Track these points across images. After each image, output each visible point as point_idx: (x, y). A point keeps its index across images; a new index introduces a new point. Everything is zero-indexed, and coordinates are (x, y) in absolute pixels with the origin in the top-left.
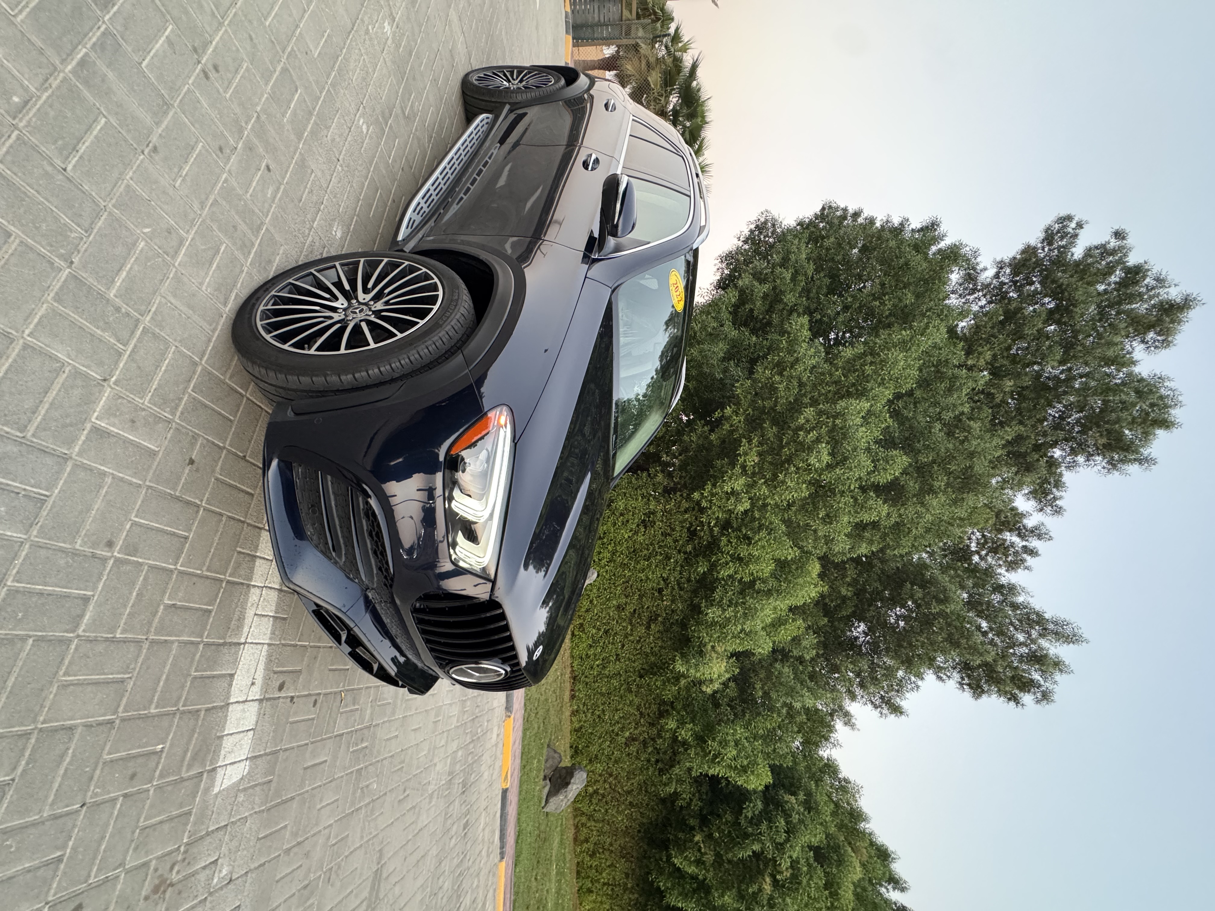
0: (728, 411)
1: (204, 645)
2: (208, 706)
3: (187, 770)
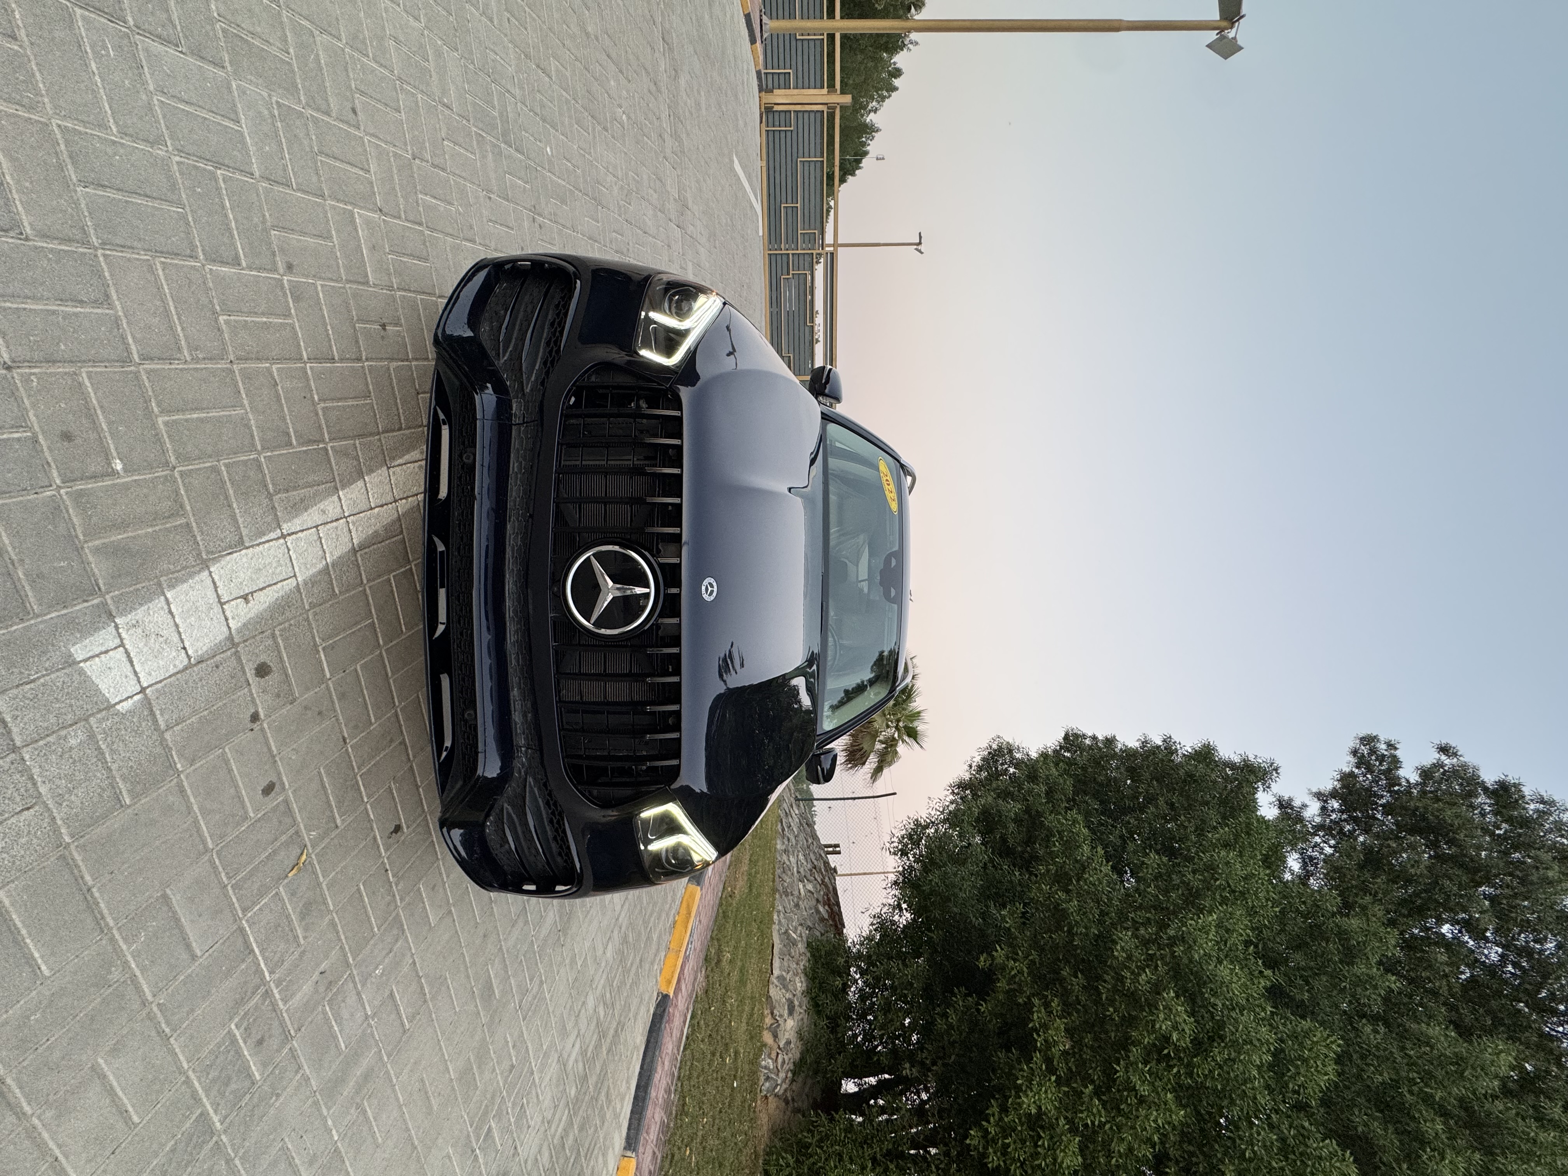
0: (1000, 953)
1: (257, 460)
2: (194, 524)
3: (96, 551)
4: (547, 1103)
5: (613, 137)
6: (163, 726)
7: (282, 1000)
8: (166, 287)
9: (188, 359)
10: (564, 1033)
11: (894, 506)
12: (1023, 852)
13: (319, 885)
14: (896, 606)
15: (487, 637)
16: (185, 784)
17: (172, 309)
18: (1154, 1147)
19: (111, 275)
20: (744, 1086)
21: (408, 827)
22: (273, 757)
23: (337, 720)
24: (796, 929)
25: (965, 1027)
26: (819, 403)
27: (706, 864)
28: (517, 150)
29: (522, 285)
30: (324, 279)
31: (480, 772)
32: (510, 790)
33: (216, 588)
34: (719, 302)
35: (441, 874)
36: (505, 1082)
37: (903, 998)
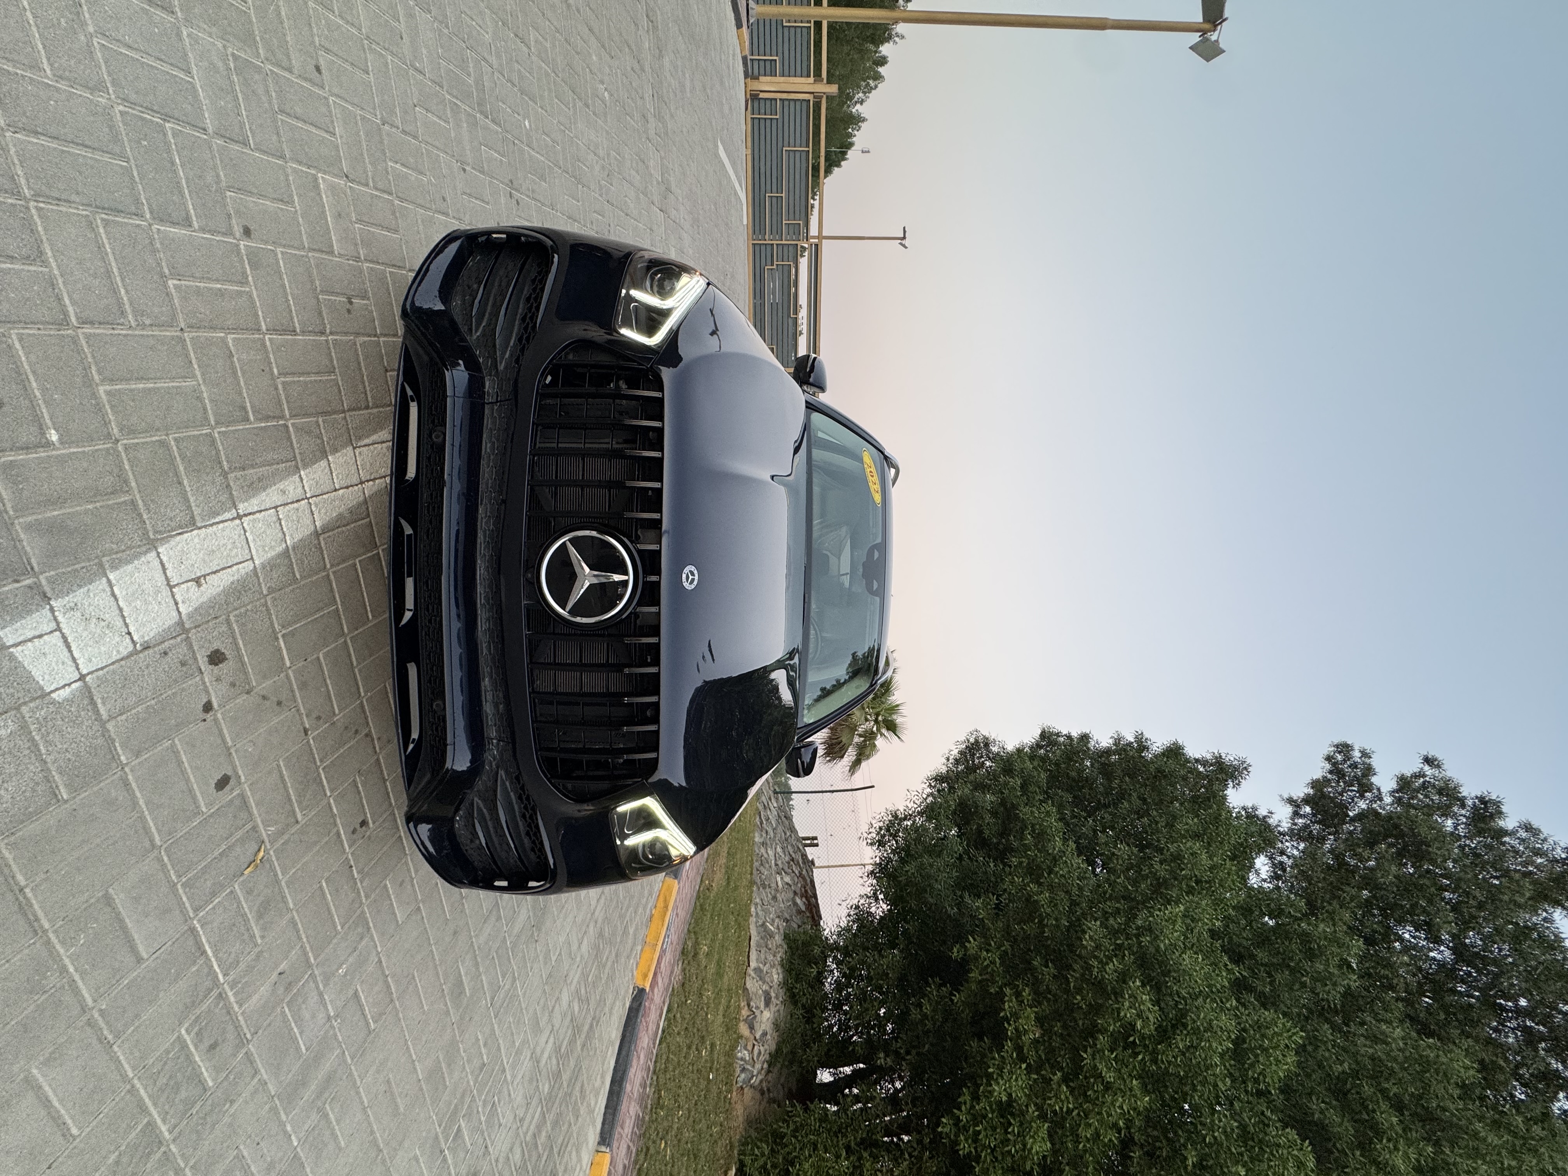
0: (973, 944)
1: (210, 435)
2: (140, 502)
3: (28, 527)
4: (519, 1099)
5: (594, 113)
6: (105, 716)
7: (237, 1002)
8: (107, 246)
9: (133, 324)
10: (537, 1029)
11: (878, 498)
12: (998, 844)
13: (278, 882)
14: (877, 599)
15: (456, 625)
16: (130, 777)
17: (115, 270)
18: (1119, 1132)
19: (45, 229)
20: (720, 1078)
21: (374, 823)
22: (228, 749)
23: (298, 710)
24: (773, 921)
25: (939, 1017)
26: (804, 391)
27: (684, 859)
28: (493, 121)
29: (497, 258)
30: (284, 246)
31: (448, 765)
32: (480, 784)
33: (164, 569)
34: (702, 283)
35: (409, 870)
36: (475, 1082)
37: (879, 989)
